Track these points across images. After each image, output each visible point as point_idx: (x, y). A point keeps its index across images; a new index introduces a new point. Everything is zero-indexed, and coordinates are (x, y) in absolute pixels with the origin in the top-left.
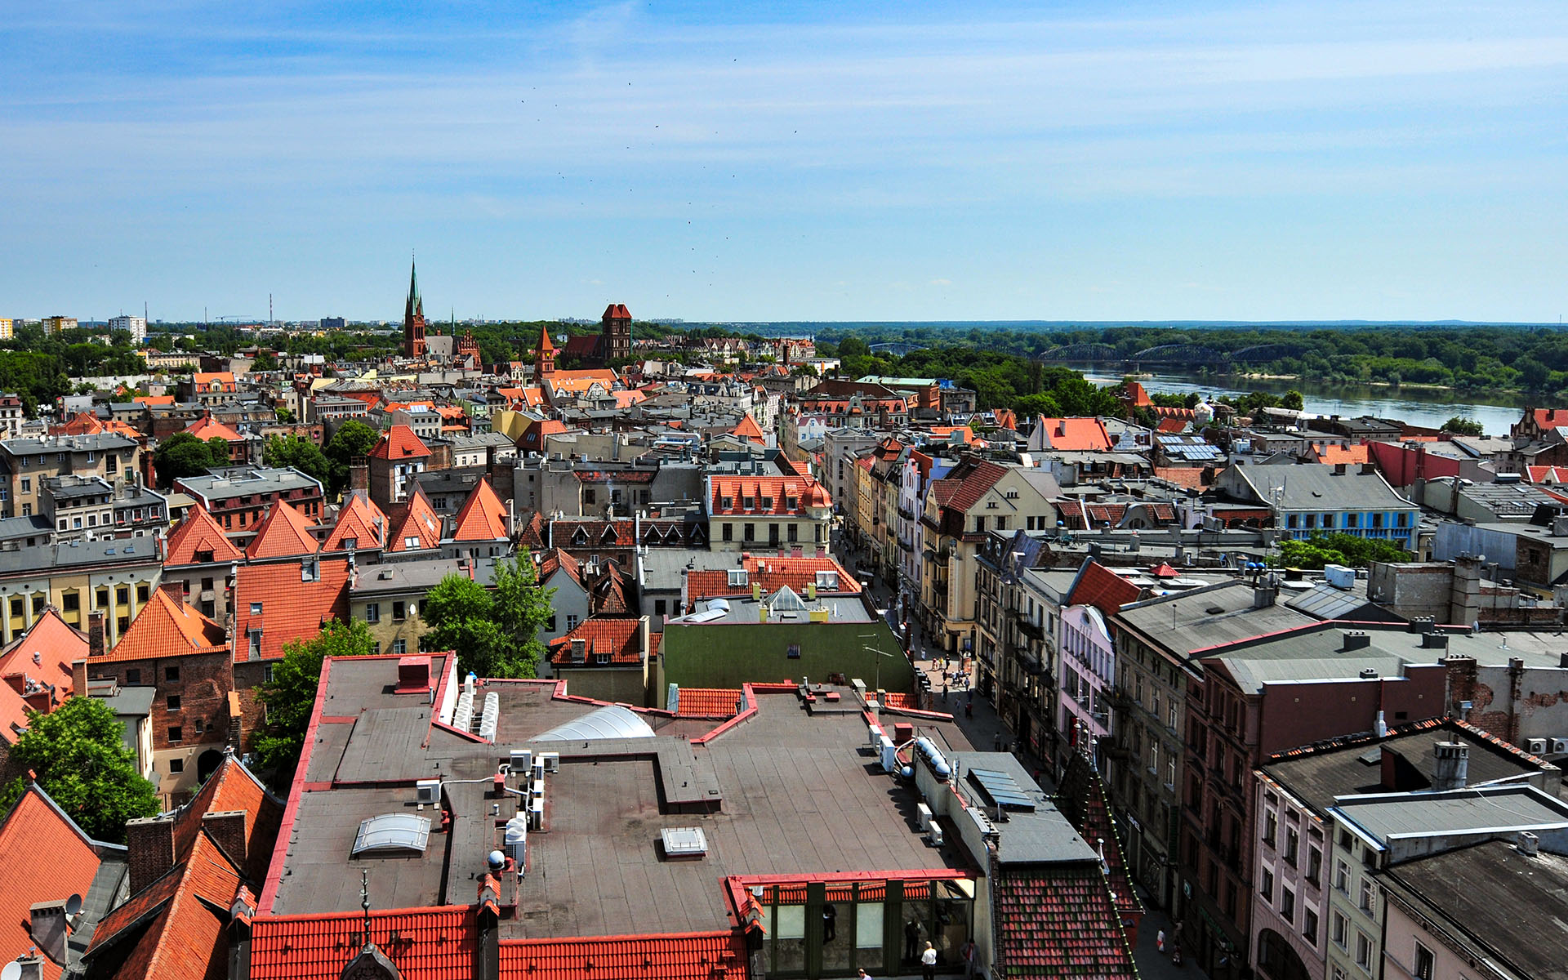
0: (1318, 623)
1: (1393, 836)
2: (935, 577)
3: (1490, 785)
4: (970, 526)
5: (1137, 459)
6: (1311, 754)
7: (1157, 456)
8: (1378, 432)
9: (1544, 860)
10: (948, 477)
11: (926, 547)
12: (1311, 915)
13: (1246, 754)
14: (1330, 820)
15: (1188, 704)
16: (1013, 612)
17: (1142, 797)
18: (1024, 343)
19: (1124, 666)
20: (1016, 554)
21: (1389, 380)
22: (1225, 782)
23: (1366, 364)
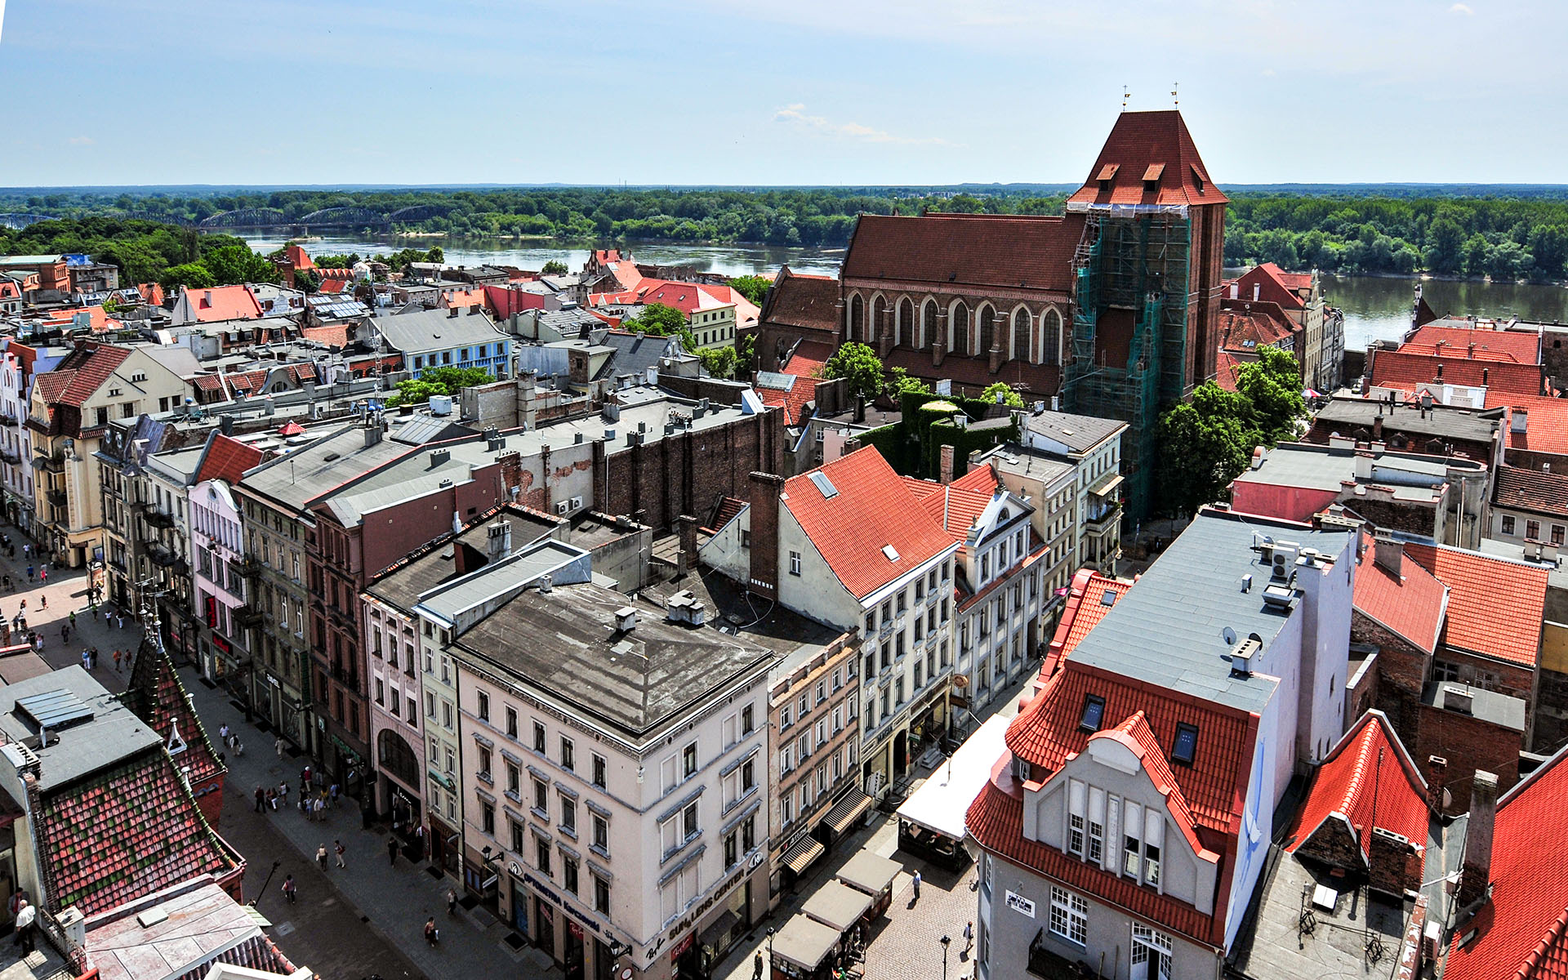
0: (414, 448)
1: (457, 613)
2: (51, 487)
3: (527, 548)
4: (89, 420)
5: (284, 322)
6: (406, 565)
7: (307, 319)
8: (493, 277)
9: (557, 593)
10: (59, 368)
11: (36, 454)
12: (412, 703)
13: (353, 582)
14: (416, 616)
15: (307, 552)
16: (140, 506)
17: (278, 654)
18: (185, 210)
19: (251, 532)
20: (138, 442)
21: (512, 233)
22: (341, 614)
23: (495, 220)
